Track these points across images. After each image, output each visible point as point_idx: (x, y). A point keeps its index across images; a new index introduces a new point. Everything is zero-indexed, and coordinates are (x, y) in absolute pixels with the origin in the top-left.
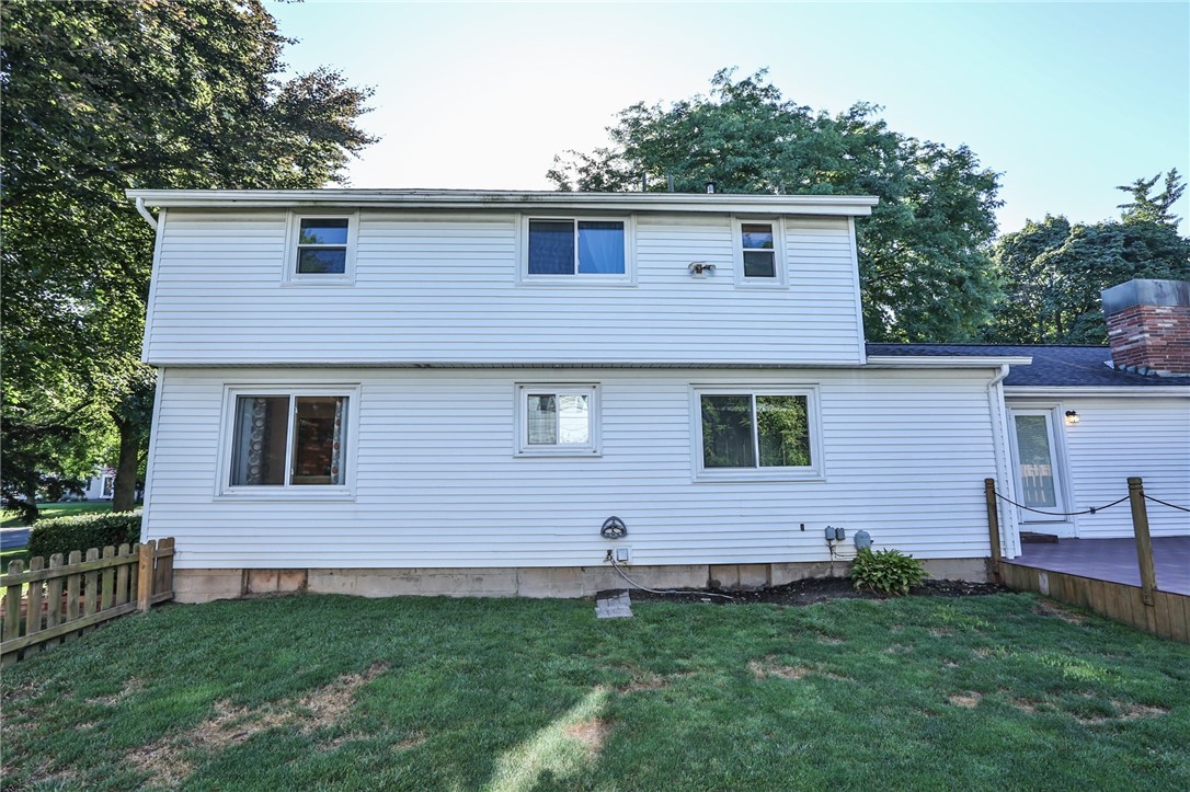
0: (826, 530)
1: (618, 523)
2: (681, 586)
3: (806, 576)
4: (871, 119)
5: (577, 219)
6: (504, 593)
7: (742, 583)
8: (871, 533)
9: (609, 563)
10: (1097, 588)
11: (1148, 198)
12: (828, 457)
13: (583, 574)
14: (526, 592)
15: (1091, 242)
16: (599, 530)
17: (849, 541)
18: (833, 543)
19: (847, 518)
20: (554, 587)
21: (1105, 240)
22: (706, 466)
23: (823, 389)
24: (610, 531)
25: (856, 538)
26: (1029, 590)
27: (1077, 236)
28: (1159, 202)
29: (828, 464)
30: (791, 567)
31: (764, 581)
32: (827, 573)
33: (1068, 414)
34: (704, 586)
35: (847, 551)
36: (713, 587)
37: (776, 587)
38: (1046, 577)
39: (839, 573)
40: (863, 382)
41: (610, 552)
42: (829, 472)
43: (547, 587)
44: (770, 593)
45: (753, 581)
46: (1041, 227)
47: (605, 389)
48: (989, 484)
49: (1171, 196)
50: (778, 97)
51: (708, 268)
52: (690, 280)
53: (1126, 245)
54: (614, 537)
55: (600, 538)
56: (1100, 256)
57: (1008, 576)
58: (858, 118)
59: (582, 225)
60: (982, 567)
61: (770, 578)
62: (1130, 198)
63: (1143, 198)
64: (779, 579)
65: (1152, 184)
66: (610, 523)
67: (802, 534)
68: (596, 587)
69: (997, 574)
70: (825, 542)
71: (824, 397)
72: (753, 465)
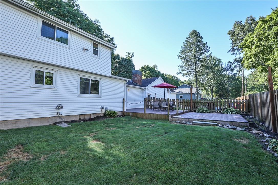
0: (101, 107)
1: (61, 105)
2: (74, 120)
3: (97, 116)
4: (98, 24)
5: (56, 26)
6: (24, 126)
7: (85, 118)
8: (108, 107)
9: (57, 116)
10: (138, 114)
11: (130, 55)
12: (102, 93)
13: (50, 119)
14: (31, 125)
15: (123, 60)
16: (55, 107)
17: (104, 109)
18: (102, 109)
19: (104, 105)
20: (41, 123)
21: (125, 61)
22: (80, 93)
23: (102, 80)
24: (58, 108)
25: (105, 108)
26: (129, 115)
27: (121, 59)
28: (131, 57)
29: (102, 94)
30: (94, 114)
31: (89, 118)
32: (100, 115)
33: (128, 89)
34: (78, 119)
35: (104, 111)
36: (80, 119)
37: (92, 119)
38: (131, 113)
39: (102, 115)
40: (109, 80)
41: (58, 113)
42: (102, 96)
43: (39, 123)
44: (91, 120)
45: (87, 117)
46: (116, 55)
47: (58, 72)
48: (124, 99)
49: (132, 56)
50: (80, 8)
51: (87, 50)
52: (82, 51)
53: (127, 62)
54: (59, 109)
55: (55, 110)
56: (124, 63)
57: (125, 114)
58: (96, 23)
59: (58, 28)
60: (121, 113)
61: (91, 117)
62: (127, 55)
63: (129, 55)
64: (92, 117)
65: (130, 53)
66: (59, 105)
67: (97, 108)
68: (53, 122)
69: (123, 114)
70: (100, 109)
71: (103, 81)
72: (89, 94)
